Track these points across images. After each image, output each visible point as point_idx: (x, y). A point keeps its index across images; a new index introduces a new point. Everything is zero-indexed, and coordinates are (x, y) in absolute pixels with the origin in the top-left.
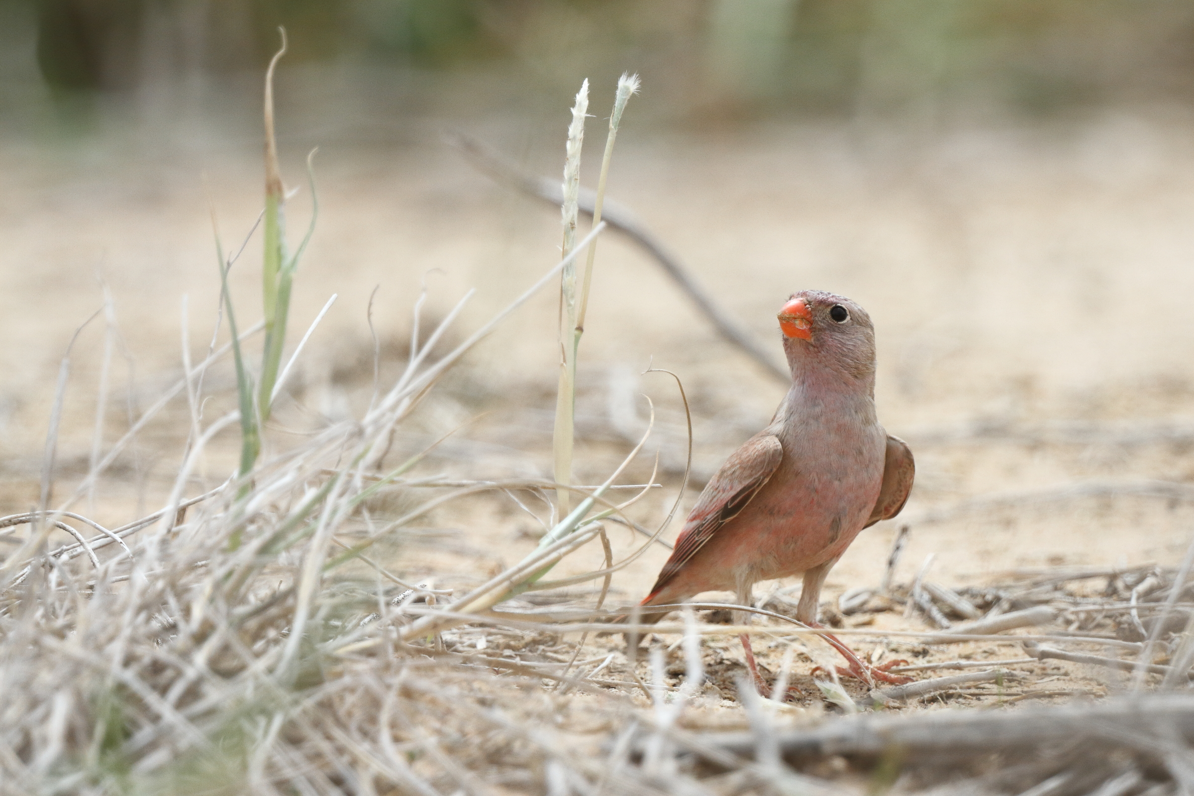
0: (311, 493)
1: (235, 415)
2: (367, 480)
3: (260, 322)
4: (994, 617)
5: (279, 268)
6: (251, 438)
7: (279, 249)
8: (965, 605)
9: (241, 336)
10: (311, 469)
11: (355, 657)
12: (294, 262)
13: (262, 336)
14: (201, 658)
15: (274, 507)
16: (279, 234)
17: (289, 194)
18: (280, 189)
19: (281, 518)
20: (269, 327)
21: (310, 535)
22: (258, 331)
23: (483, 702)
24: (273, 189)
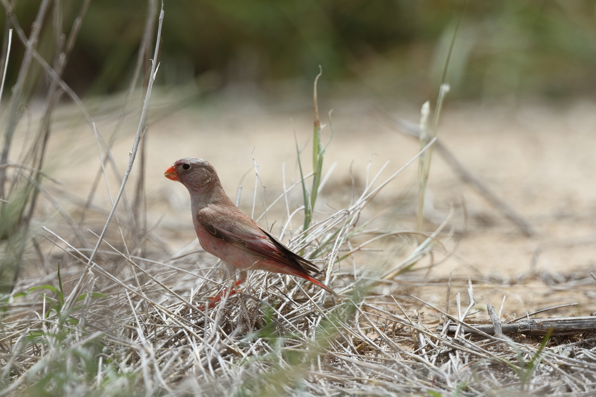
0: (329, 235)
1: (303, 207)
2: (349, 231)
3: (312, 173)
4: (572, 283)
5: (318, 153)
6: (308, 215)
7: (319, 146)
8: (561, 279)
9: (304, 178)
10: (330, 226)
11: (345, 295)
12: (324, 151)
13: (312, 177)
14: (290, 295)
15: (317, 240)
16: (319, 141)
17: (322, 126)
18: (319, 125)
19: (319, 244)
20: (315, 174)
21: (330, 251)
22: (311, 176)
23: (391, 312)
24: (316, 124)
